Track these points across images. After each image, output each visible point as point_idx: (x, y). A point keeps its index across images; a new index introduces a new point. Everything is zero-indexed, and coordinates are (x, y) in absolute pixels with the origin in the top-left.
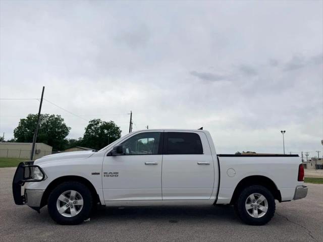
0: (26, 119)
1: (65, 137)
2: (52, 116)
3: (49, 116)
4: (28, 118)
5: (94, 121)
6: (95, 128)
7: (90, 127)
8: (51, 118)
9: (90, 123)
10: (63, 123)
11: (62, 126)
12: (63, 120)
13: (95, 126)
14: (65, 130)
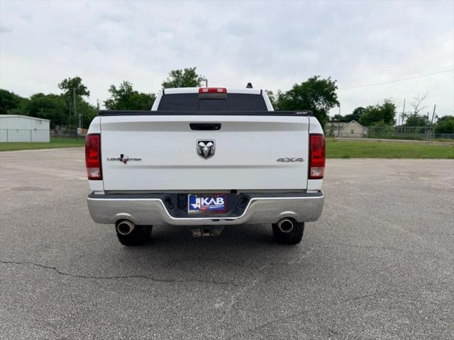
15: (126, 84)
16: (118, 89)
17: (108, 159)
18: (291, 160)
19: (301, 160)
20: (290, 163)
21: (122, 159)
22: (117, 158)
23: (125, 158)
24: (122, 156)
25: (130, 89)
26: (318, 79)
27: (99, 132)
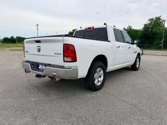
15: (129, 26)
16: (126, 29)
18: (58, 54)
19: (61, 54)
20: (58, 55)
25: (131, 28)
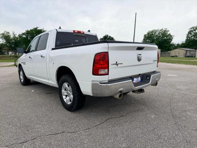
0: (147, 34)
1: (171, 42)
2: (161, 30)
3: (160, 30)
4: (147, 33)
5: (193, 28)
6: (194, 33)
7: (190, 33)
8: (161, 31)
9: (190, 30)
10: (168, 33)
11: (168, 35)
12: (169, 31)
13: (194, 32)
14: (170, 38)
17: (111, 64)
21: (117, 64)
22: (114, 63)
23: (118, 63)
24: (117, 62)
26: (38, 29)
27: (107, 51)
